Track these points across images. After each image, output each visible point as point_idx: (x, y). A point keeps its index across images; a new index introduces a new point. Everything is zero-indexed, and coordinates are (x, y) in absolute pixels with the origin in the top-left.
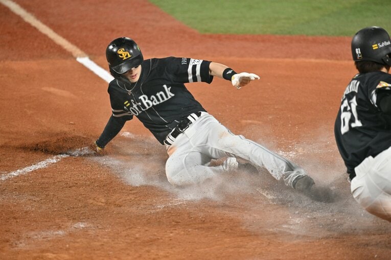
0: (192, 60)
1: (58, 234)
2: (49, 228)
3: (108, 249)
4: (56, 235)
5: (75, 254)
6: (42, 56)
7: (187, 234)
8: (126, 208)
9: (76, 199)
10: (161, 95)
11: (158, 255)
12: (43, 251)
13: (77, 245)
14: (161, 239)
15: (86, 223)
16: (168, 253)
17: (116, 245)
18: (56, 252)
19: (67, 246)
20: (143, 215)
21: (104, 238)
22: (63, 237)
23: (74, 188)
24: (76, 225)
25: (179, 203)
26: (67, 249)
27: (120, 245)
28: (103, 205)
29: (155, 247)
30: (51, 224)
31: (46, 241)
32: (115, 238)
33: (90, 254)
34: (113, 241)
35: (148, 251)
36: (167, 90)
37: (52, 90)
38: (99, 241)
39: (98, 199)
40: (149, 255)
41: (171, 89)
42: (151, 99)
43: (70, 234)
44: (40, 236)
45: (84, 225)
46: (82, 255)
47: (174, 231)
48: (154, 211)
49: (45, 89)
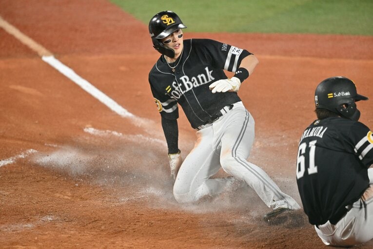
0: (233, 48)
1: (27, 227)
2: (18, 221)
3: (75, 241)
4: (25, 228)
5: (43, 246)
6: (9, 56)
7: (150, 226)
8: (91, 201)
9: (43, 193)
10: (202, 78)
11: (122, 246)
12: (13, 244)
13: (45, 237)
14: (125, 231)
15: (54, 216)
16: (133, 244)
17: (83, 237)
18: (25, 244)
19: (36, 238)
20: (108, 208)
21: (71, 230)
22: (32, 229)
23: (41, 182)
24: (44, 218)
25: (143, 196)
26: (36, 242)
27: (86, 237)
28: (69, 198)
29: (120, 239)
30: (20, 217)
31: (16, 234)
32: (81, 231)
33: (58, 246)
34: (80, 233)
35: (113, 243)
36: (209, 73)
37: (19, 88)
38: (66, 233)
39: (65, 193)
40: (114, 247)
41: (212, 73)
42: (192, 81)
43: (38, 227)
44: (9, 229)
45: (52, 218)
46: (50, 247)
47: (137, 223)
48: (118, 204)
49: (13, 87)
